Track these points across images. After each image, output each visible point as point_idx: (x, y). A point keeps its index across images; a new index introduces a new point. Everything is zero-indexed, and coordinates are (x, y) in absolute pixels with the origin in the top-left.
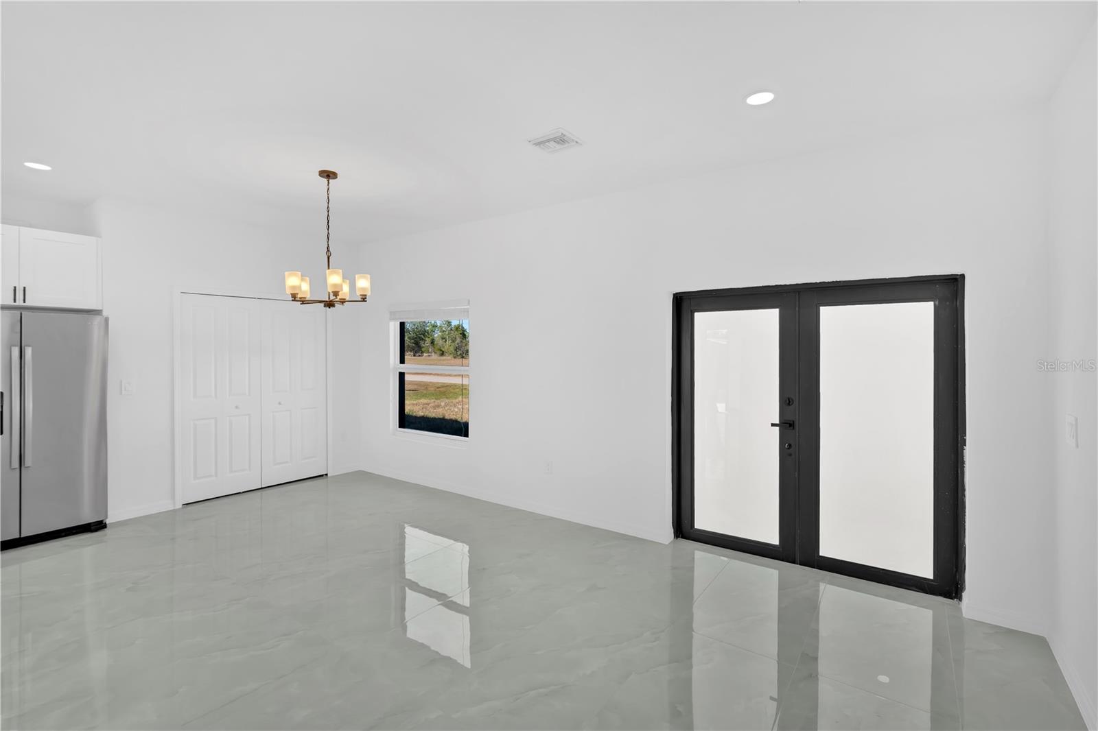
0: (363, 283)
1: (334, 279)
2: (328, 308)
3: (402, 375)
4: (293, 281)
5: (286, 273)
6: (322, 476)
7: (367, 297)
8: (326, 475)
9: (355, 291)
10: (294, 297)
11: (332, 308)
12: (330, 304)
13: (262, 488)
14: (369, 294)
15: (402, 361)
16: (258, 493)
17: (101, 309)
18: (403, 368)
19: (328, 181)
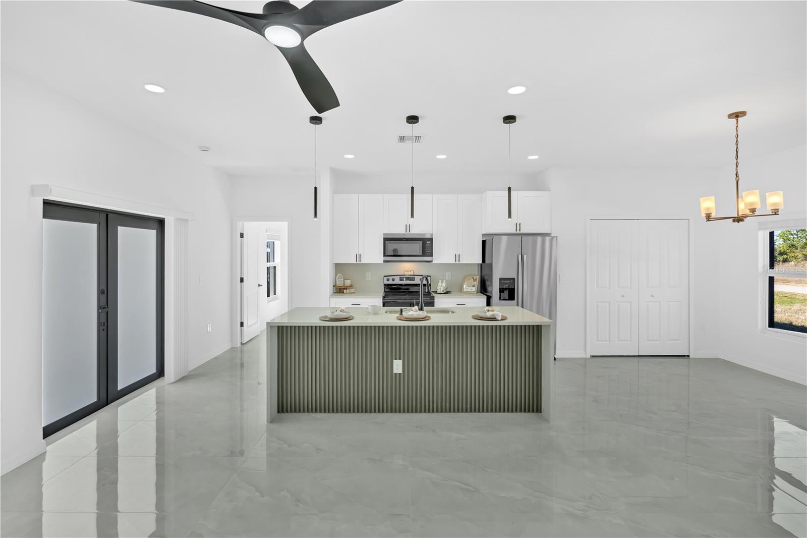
0: (775, 199)
1: (750, 198)
2: (736, 223)
3: (771, 280)
4: (708, 204)
5: (701, 199)
6: (685, 356)
7: (780, 211)
8: (688, 356)
9: (766, 207)
10: (708, 217)
11: (740, 223)
12: (738, 219)
13: (639, 356)
14: (781, 208)
15: (772, 266)
16: (636, 359)
17: (550, 232)
18: (772, 273)
19: (737, 120)
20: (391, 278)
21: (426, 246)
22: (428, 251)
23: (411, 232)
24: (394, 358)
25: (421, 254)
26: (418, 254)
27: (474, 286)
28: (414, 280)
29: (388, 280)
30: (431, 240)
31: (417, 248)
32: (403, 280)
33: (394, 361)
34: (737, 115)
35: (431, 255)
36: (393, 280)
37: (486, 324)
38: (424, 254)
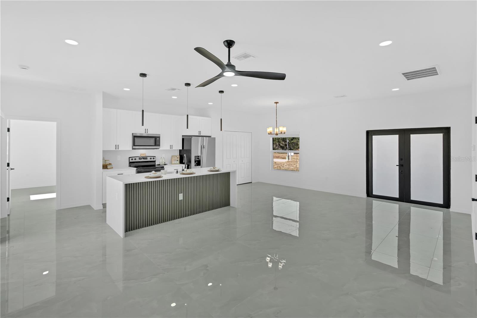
6: (250, 182)
8: (252, 182)
12: (277, 135)
17: (211, 136)
20: (134, 158)
21: (156, 141)
22: (157, 143)
23: (148, 133)
24: (179, 193)
25: (154, 145)
26: (152, 145)
27: (177, 161)
28: (147, 159)
29: (132, 159)
30: (159, 137)
31: (152, 141)
32: (141, 159)
33: (179, 194)
34: (276, 103)
35: (159, 145)
36: (135, 159)
37: (213, 174)
38: (155, 145)
